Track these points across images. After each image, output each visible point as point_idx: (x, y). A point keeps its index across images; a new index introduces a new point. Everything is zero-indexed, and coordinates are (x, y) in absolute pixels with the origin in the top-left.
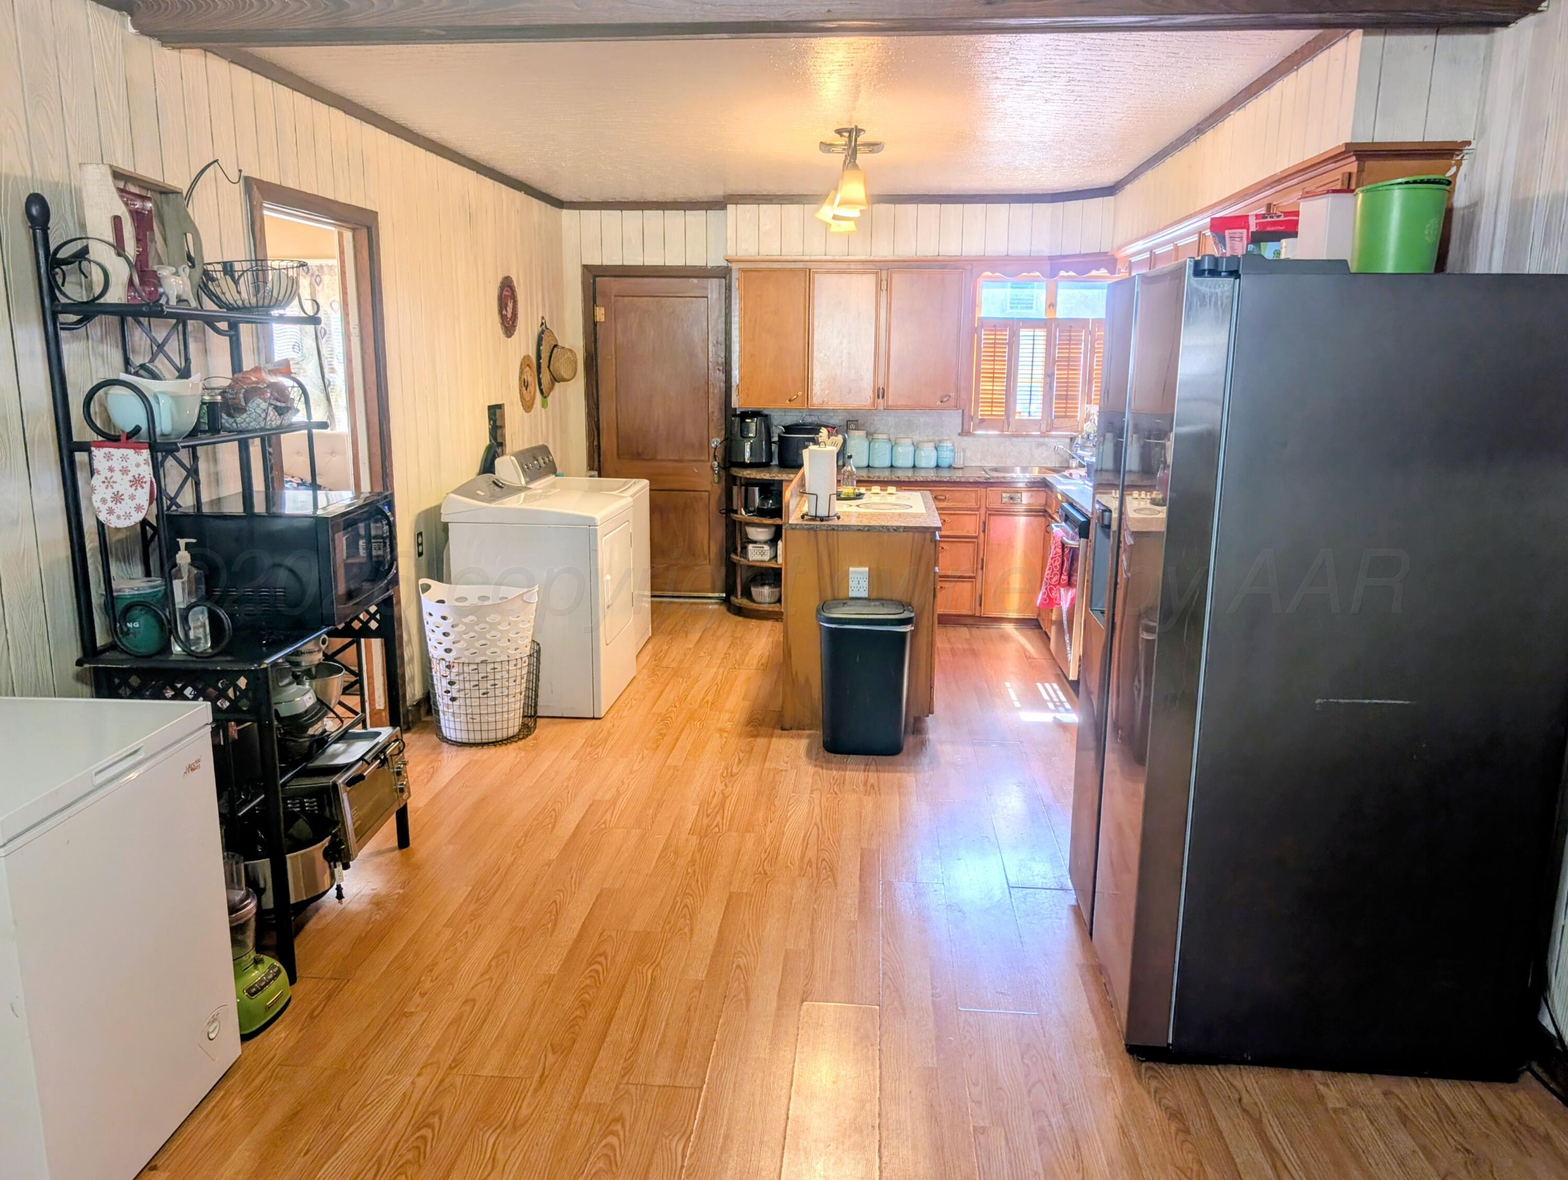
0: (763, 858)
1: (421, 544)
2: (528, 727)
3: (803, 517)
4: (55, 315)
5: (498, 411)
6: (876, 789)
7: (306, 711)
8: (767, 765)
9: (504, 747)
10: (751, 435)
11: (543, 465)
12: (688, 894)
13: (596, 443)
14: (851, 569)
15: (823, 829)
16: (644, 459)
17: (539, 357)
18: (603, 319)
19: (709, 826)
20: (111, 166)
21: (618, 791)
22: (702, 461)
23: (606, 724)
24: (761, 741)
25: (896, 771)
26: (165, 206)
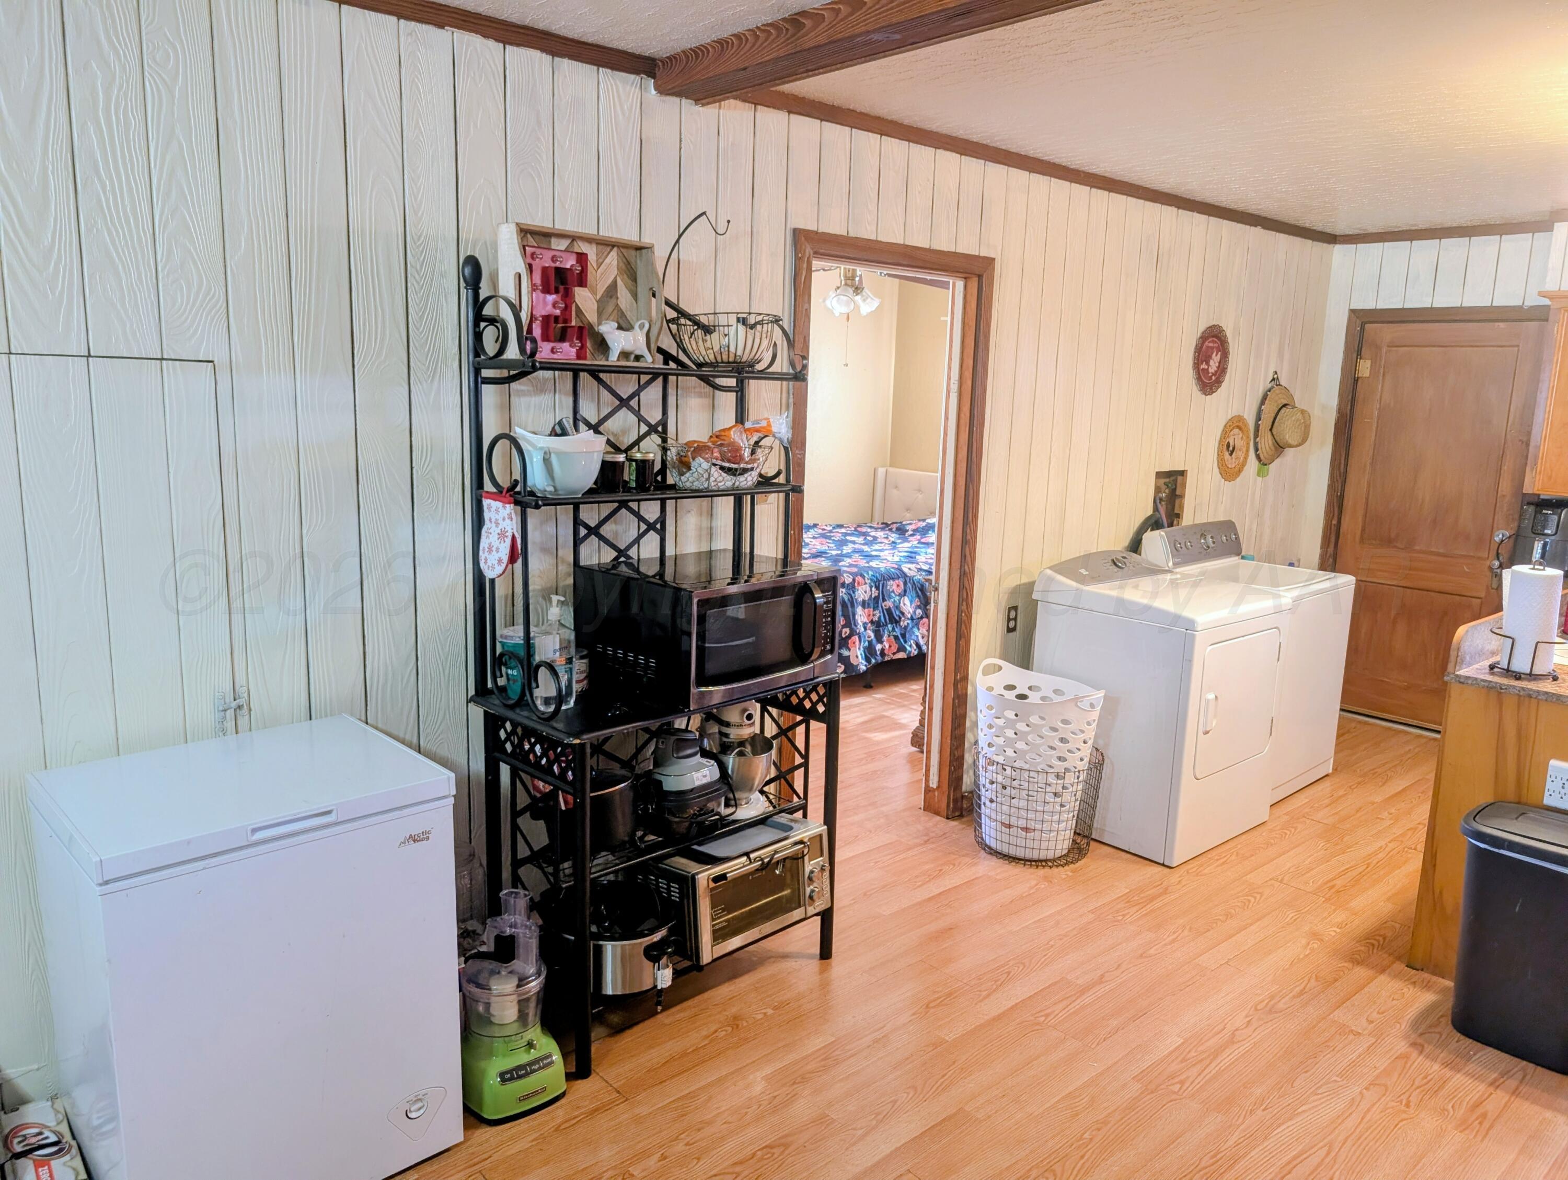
0: (1203, 1164)
1: (1015, 619)
2: (1080, 850)
3: (1492, 667)
4: (477, 372)
5: (1180, 478)
6: (1486, 1124)
7: (692, 790)
8: (1338, 1015)
9: (1033, 870)
10: (1549, 532)
11: (1211, 545)
12: (1054, 1171)
13: (1334, 522)
14: (1553, 762)
15: (1335, 1159)
16: (1396, 547)
17: (1259, 418)
18: (1367, 374)
19: (1172, 1077)
20: (517, 224)
21: (1102, 976)
22: (1479, 558)
23: (1174, 877)
24: (1361, 972)
25: (1548, 1107)
26: (638, 262)
